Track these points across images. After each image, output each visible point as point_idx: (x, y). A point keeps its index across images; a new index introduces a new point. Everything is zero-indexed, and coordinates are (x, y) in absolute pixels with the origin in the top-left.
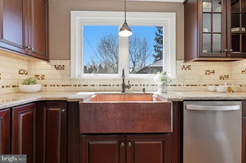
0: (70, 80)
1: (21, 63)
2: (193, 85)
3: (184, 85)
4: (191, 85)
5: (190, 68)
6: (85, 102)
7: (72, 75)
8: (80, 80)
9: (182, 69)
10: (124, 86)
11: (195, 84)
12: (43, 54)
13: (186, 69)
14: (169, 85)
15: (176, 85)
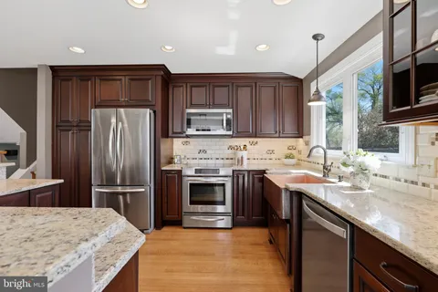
9: (433, 143)
14: (403, 180)
15: (416, 183)
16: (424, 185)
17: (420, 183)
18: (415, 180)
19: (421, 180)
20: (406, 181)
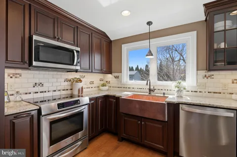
0: (122, 84)
1: (101, 76)
2: (216, 93)
3: (205, 92)
4: (214, 93)
5: (213, 77)
6: (122, 98)
7: (122, 81)
8: (126, 84)
9: (204, 78)
10: (150, 90)
11: (219, 92)
12: (109, 71)
13: (207, 78)
14: (190, 91)
15: (197, 92)
16: (200, 92)
17: (198, 92)
18: (196, 90)
19: (199, 90)
20: (192, 91)
